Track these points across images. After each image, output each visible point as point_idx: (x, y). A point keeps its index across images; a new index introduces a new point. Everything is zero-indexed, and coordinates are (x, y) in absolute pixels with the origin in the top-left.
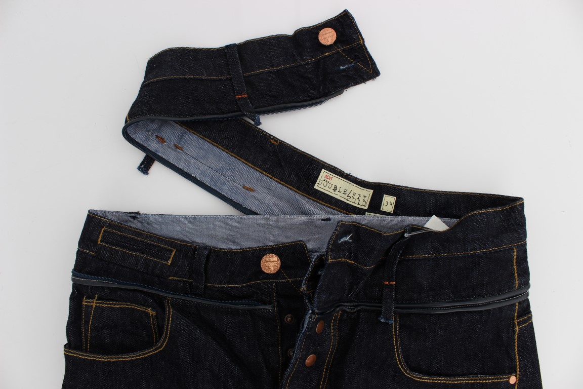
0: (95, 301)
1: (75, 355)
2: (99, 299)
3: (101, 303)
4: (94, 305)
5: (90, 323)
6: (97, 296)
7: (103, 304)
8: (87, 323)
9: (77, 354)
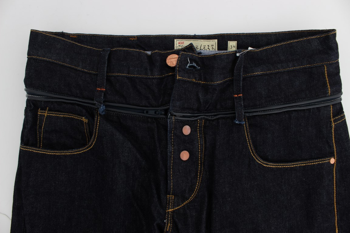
0: (46, 112)
1: (31, 150)
2: (49, 110)
3: (51, 113)
4: (46, 115)
5: (43, 127)
6: (48, 108)
7: (52, 114)
8: (40, 127)
9: (32, 149)
